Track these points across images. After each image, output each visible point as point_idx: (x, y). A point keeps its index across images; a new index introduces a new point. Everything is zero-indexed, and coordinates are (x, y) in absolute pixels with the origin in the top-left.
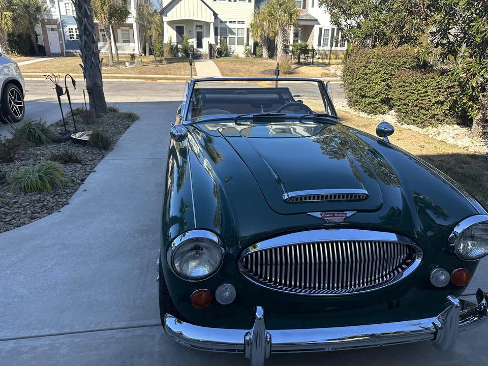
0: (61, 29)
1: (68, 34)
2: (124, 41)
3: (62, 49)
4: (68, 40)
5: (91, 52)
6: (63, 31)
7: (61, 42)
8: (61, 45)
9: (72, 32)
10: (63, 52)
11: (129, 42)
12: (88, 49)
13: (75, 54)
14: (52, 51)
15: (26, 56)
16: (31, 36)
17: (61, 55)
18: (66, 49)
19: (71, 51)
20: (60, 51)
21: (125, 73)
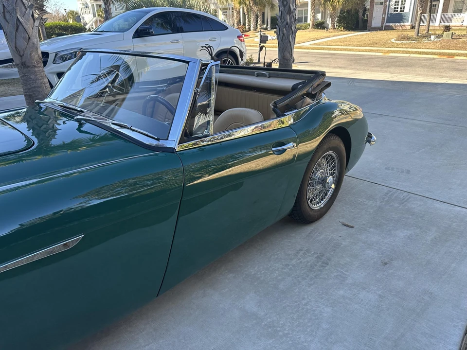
0: (388, 3)
1: (393, 7)
2: (455, 11)
3: (383, 23)
4: (391, 14)
5: (285, 23)
6: (389, 5)
7: (384, 16)
8: (383, 19)
9: (398, 5)
10: (382, 26)
11: (461, 11)
12: (283, 20)
13: (394, 27)
14: (373, 25)
15: (349, 31)
16: (359, 11)
17: (380, 29)
18: (387, 23)
19: (391, 24)
20: (380, 25)
21: (423, 47)
